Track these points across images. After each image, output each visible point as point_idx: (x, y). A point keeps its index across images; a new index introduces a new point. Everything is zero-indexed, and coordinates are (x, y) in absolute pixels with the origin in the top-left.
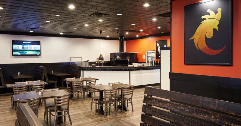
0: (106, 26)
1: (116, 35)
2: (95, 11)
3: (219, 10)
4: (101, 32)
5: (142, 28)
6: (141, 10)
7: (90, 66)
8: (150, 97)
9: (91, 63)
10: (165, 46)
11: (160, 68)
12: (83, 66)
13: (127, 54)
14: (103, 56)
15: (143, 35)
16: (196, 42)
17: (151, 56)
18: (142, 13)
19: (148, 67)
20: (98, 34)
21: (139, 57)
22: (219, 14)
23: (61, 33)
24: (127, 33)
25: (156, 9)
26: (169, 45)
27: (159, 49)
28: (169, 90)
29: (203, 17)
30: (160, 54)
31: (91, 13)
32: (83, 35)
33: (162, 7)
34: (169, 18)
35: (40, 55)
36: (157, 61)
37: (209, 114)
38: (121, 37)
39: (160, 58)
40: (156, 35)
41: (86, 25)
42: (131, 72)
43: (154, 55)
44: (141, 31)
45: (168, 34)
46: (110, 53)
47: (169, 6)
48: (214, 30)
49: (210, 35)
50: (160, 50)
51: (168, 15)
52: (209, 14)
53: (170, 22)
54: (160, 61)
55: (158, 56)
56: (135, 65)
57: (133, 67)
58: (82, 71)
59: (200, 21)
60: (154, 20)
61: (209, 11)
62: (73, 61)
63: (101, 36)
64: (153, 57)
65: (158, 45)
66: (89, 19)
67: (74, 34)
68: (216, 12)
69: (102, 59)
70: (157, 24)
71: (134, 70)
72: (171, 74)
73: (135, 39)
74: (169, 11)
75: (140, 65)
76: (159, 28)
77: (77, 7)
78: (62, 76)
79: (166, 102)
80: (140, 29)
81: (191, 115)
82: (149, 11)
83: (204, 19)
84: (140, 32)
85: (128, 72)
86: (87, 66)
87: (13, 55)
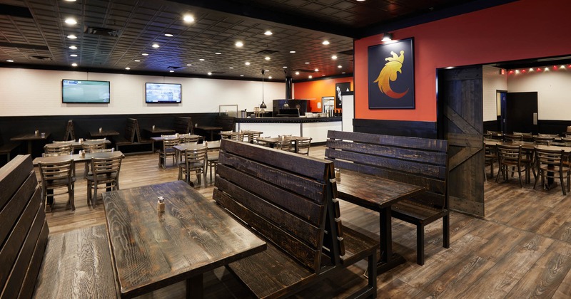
0: (272, 64)
1: (282, 76)
2: (264, 48)
3: (402, 52)
4: (263, 72)
5: (317, 67)
6: (319, 47)
7: (248, 117)
8: (333, 140)
9: (249, 114)
10: (348, 90)
11: (341, 120)
12: (240, 117)
13: (296, 102)
14: (266, 103)
15: (319, 75)
16: (380, 84)
17: (329, 104)
18: (320, 50)
19: (326, 118)
20: (259, 75)
21: (312, 105)
22: (402, 57)
23: (210, 74)
24: (297, 73)
25: (337, 46)
26: (352, 90)
27: (339, 95)
28: (352, 131)
29: (386, 59)
30: (340, 102)
31: (258, 50)
32: (237, 76)
33: (343, 44)
34: (352, 56)
35: (180, 102)
36: (337, 111)
37: (387, 150)
38: (289, 78)
39: (341, 107)
40: (335, 75)
41: (248, 64)
42: (304, 124)
43: (333, 103)
44: (317, 70)
45: (350, 74)
46: (274, 101)
47: (352, 44)
48: (398, 72)
49: (394, 78)
50: (342, 95)
51: (351, 52)
52: (392, 56)
53: (353, 60)
54: (341, 111)
55: (338, 104)
56: (309, 115)
57: (306, 118)
58: (237, 124)
59: (384, 63)
60: (334, 57)
61: (392, 53)
62: (223, 110)
63: (263, 77)
64: (331, 106)
65: (338, 89)
66: (254, 57)
67: (227, 74)
68: (399, 55)
69: (265, 107)
70: (337, 63)
71: (307, 122)
72: (355, 121)
73: (307, 80)
74: (352, 48)
75: (315, 115)
76: (340, 67)
77: (246, 45)
78: (211, 130)
79: (350, 143)
80: (314, 68)
81: (373, 153)
82: (329, 48)
83: (388, 61)
84: (314, 71)
85: (299, 124)
86: (244, 116)
87: (146, 102)
